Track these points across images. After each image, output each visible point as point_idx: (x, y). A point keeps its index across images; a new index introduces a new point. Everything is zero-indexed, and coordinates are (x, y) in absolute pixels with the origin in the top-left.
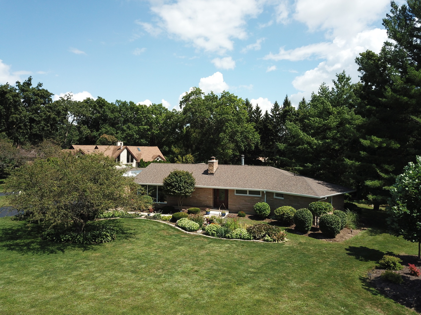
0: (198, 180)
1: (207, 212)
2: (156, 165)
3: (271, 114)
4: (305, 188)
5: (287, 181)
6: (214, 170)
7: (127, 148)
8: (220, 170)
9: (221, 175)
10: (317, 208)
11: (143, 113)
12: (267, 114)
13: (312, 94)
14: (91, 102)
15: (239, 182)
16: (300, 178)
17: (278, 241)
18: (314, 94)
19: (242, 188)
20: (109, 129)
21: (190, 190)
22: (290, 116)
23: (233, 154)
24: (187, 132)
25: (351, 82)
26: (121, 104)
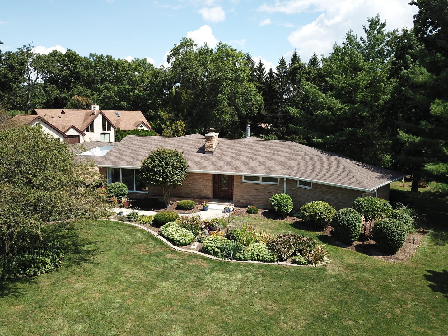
0: (191, 162)
1: (204, 206)
2: (133, 139)
3: (276, 72)
4: (344, 175)
5: (314, 163)
6: (214, 147)
7: (101, 113)
8: (221, 146)
9: (223, 154)
10: (368, 208)
11: (123, 70)
12: (271, 73)
13: (334, 45)
14: (59, 55)
15: (248, 164)
16: (333, 158)
17: (315, 264)
18: (336, 46)
19: (253, 173)
20: (81, 89)
21: (180, 177)
22: (300, 74)
23: (231, 120)
24: (177, 93)
25: (385, 30)
26: (96, 58)
